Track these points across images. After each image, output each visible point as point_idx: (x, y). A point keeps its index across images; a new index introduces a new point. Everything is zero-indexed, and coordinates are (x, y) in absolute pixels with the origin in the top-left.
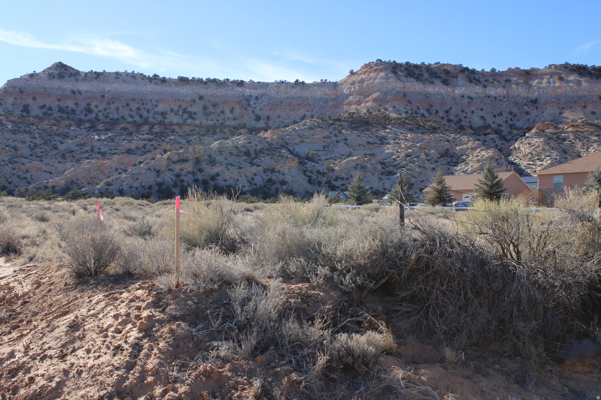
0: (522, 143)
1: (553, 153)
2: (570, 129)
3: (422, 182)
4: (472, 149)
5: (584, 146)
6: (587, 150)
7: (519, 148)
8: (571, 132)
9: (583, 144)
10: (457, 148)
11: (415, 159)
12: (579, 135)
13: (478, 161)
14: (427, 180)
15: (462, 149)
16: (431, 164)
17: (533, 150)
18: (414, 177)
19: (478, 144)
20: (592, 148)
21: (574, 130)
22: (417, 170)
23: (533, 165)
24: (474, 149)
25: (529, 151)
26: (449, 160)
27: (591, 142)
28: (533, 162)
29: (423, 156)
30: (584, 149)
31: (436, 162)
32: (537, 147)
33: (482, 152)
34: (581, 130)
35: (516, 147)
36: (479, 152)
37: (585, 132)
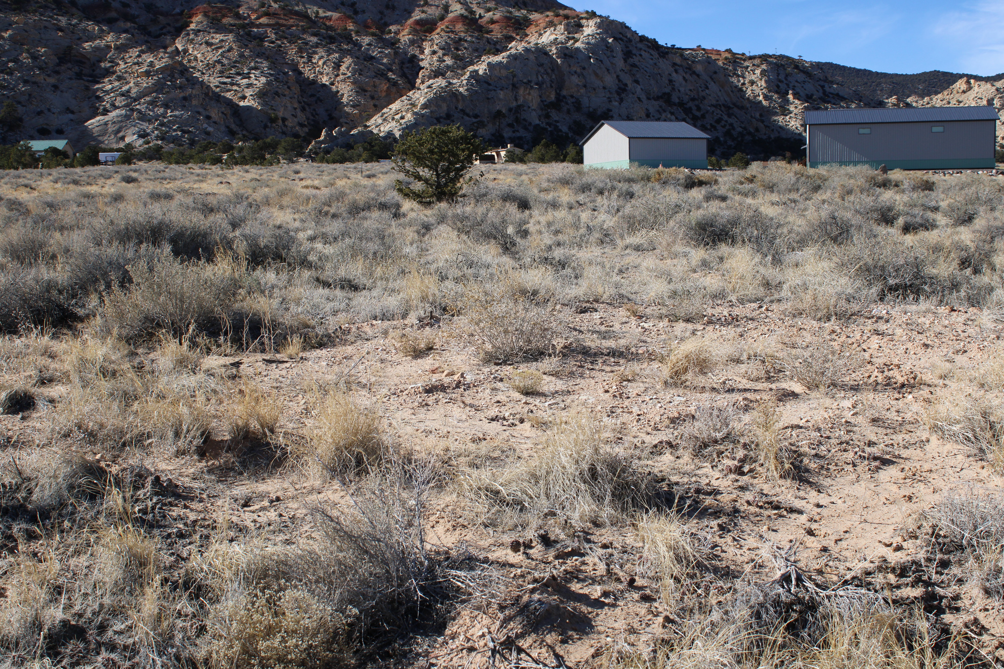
0: (191, 41)
1: (262, 63)
2: (264, 20)
3: (40, 113)
4: (117, 48)
5: (302, 53)
6: (310, 61)
7: (185, 51)
8: (268, 25)
9: (300, 50)
10: (86, 45)
11: (10, 65)
12: (283, 32)
13: (147, 74)
14: (49, 110)
15: (97, 49)
16: (49, 76)
17: (222, 55)
18: (19, 103)
19: (128, 39)
20: (317, 57)
21: (272, 22)
22: (22, 88)
23: (232, 84)
24: (122, 49)
25: (215, 59)
26: (77, 69)
27: (312, 47)
28: (229, 80)
29: (25, 58)
30: (303, 57)
31: (57, 73)
32: (229, 51)
33: (144, 56)
34: (285, 22)
35: (180, 49)
36: (139, 56)
37: (293, 26)
